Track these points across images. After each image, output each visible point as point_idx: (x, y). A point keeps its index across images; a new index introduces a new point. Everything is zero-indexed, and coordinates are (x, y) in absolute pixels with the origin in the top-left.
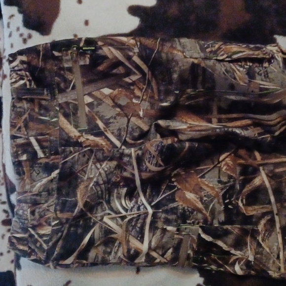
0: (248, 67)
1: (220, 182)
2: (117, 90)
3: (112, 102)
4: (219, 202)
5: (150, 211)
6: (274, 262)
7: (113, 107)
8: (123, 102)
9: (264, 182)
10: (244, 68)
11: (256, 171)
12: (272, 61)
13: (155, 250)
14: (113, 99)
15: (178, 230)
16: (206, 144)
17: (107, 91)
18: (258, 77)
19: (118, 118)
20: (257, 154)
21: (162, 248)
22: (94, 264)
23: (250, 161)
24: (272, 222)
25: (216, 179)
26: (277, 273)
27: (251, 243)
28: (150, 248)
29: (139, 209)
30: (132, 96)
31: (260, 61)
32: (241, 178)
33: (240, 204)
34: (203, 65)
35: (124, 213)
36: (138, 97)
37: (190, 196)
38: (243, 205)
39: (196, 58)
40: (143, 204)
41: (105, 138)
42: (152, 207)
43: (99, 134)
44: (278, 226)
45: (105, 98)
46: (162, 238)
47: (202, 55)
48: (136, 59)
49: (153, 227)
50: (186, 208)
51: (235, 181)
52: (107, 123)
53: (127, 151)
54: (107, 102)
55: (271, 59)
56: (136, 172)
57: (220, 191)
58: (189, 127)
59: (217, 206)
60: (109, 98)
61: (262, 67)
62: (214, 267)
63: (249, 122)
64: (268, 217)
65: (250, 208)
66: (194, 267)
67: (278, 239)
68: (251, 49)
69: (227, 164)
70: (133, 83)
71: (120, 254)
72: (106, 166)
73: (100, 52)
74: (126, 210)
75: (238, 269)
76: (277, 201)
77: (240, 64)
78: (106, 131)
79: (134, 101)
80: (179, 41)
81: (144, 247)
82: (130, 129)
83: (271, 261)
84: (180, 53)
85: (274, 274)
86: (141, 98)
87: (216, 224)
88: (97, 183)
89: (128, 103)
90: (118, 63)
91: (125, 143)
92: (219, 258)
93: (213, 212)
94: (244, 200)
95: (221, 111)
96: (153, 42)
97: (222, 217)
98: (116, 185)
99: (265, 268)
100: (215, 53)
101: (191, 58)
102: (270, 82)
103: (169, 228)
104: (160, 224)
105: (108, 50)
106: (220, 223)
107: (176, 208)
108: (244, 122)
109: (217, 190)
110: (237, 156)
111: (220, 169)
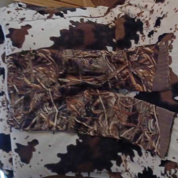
1: (84, 101)
2: (44, 68)
4: (83, 109)
5: (57, 111)
7: (43, 74)
8: (47, 72)
9: (100, 101)
10: (89, 60)
11: (97, 97)
13: (59, 125)
14: (43, 71)
15: (67, 118)
16: (77, 87)
17: (41, 68)
18: (94, 63)
19: (45, 78)
20: (98, 91)
21: (61, 125)
22: (37, 130)
23: (95, 94)
24: (104, 116)
25: (82, 100)
27: (96, 123)
28: (57, 125)
29: (53, 111)
30: (49, 70)
31: (95, 57)
32: (93, 100)
33: (92, 109)
34: (73, 59)
35: (48, 112)
36: (51, 70)
37: (72, 106)
38: (94, 110)
39: (70, 57)
40: (55, 109)
41: (40, 85)
42: (58, 110)
43: (38, 83)
44: (106, 118)
46: (61, 121)
47: (73, 56)
48: (50, 57)
49: (58, 117)
50: (70, 110)
51: (90, 101)
52: (41, 80)
53: (48, 90)
54: (41, 72)
55: (99, 57)
56: (51, 97)
57: (84, 104)
58: (70, 81)
59: (82, 110)
61: (96, 59)
62: (82, 133)
63: (93, 79)
64: (102, 115)
65: (96, 111)
66: (75, 132)
67: (106, 123)
68: (92, 53)
69: (87, 95)
70: (50, 65)
71: (46, 126)
72: (41, 95)
73: (38, 55)
75: (91, 133)
76: (106, 108)
77: (87, 58)
78: (41, 82)
79: (51, 72)
80: (65, 51)
81: (55, 124)
82: (49, 82)
83: (103, 131)
84: (64, 55)
85: (104, 135)
86: (53, 71)
87: (82, 117)
88: (37, 101)
90: (44, 59)
91: (47, 87)
92: (84, 129)
93: (81, 112)
94: (94, 108)
95: (83, 75)
97: (85, 114)
98: (45, 102)
99: (101, 133)
100: (78, 55)
101: (68, 57)
103: (64, 117)
104: (60, 116)
105: (40, 54)
106: (84, 116)
107: (67, 110)
108: (91, 79)
109: (82, 104)
110: (90, 91)
111: (84, 96)
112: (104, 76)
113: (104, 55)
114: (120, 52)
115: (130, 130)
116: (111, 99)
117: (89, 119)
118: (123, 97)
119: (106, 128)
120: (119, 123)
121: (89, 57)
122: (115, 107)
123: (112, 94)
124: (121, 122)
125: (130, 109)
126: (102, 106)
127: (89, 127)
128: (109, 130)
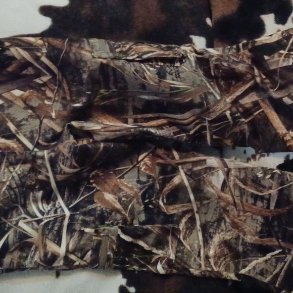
0: (159, 67)
1: (139, 182)
2: (28, 91)
3: (23, 104)
4: (138, 203)
5: (67, 213)
6: (195, 260)
7: (24, 108)
8: (35, 103)
9: (183, 180)
10: (155, 68)
11: (175, 170)
12: (184, 61)
13: (73, 252)
14: (25, 100)
15: (96, 231)
16: (123, 145)
17: (17, 93)
18: (169, 77)
19: (30, 120)
20: (175, 154)
21: (80, 251)
22: (10, 270)
23: (169, 160)
24: (192, 220)
25: (135, 179)
26: (198, 270)
27: (172, 242)
28: (67, 251)
29: (56, 212)
30: (44, 97)
31: (172, 61)
32: (161, 177)
33: (161, 204)
34: (112, 65)
35: (40, 216)
36: (49, 99)
37: (109, 197)
38: (164, 204)
39: (105, 58)
40: (61, 207)
41: (17, 141)
42: (70, 209)
43: (11, 136)
44: (198, 223)
45: (15, 100)
46: (80, 240)
47: (111, 55)
48: (44, 59)
49: (71, 230)
50: (104, 209)
51: (154, 180)
52: (18, 125)
53: (40, 153)
54: (18, 103)
55: (183, 59)
56: (51, 175)
57: (139, 191)
58: (103, 128)
59: (136, 206)
60: (20, 100)
61: (174, 66)
62: (136, 267)
63: (164, 121)
64: (188, 216)
65: (171, 207)
66: (116, 268)
67: (198, 237)
68: (162, 49)
70: (45, 84)
71: (36, 258)
72: (19, 169)
73: (7, 53)
74: (43, 214)
75: (160, 269)
76: (196, 199)
77: (151, 64)
78: (18, 133)
79: (46, 102)
80: (88, 42)
81: (62, 251)
82: (42, 131)
83: (193, 259)
84: (88, 54)
85: (195, 271)
86: (53, 99)
87: (136, 224)
88: (10, 187)
89: (40, 104)
90: (27, 64)
91: (37, 145)
92: (140, 259)
93: (132, 213)
94: (165, 200)
95: (136, 111)
96: (61, 43)
97: (143, 217)
98: (32, 188)
99: (186, 266)
100: (126, 53)
101: (99, 58)
102: (181, 81)
103: (87, 230)
104: (77, 227)
105: (15, 51)
106: (140, 223)
107: (94, 210)
108: (160, 122)
109: (135, 190)
110: (155, 156)
111: (139, 169)
112: (197, 111)
113: (192, 57)
114: (230, 50)
115: (268, 256)
116: (212, 174)
117: (155, 229)
118: (245, 169)
119: (199, 252)
120: (238, 238)
121: (157, 59)
122: (223, 194)
123: (212, 161)
124: (241, 235)
125: (269, 200)
126: (188, 194)
127: (155, 251)
128: (207, 257)
